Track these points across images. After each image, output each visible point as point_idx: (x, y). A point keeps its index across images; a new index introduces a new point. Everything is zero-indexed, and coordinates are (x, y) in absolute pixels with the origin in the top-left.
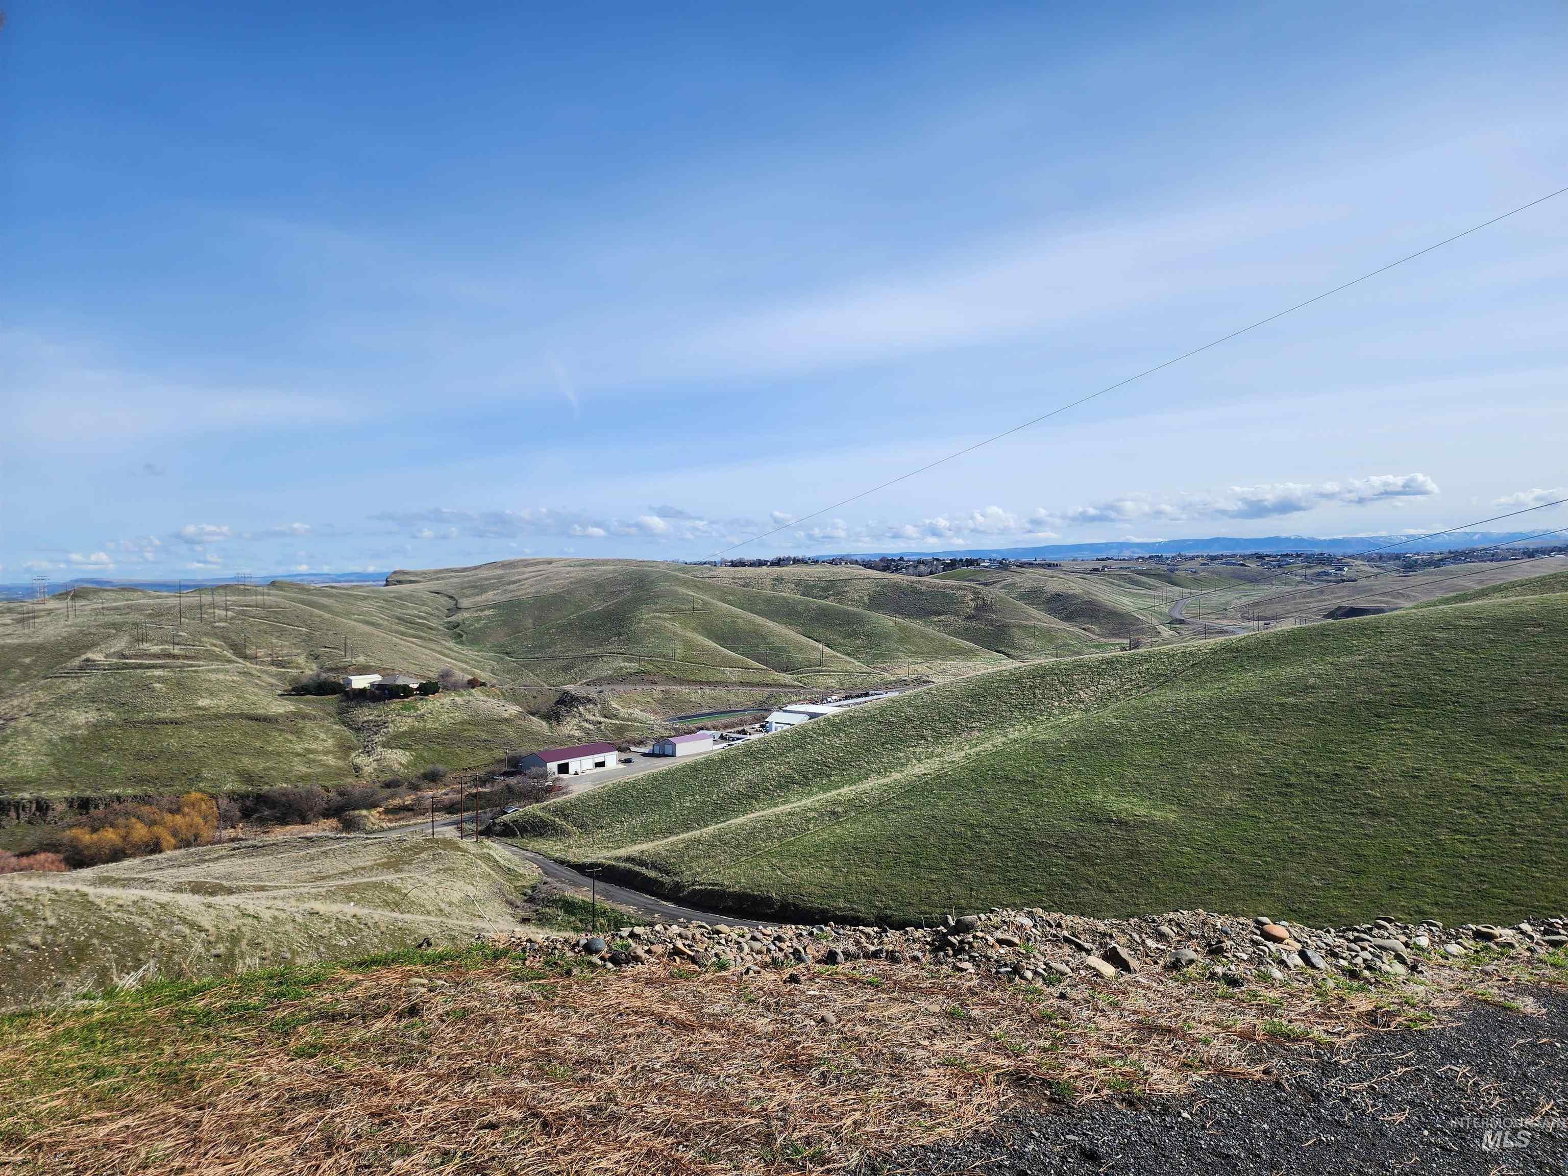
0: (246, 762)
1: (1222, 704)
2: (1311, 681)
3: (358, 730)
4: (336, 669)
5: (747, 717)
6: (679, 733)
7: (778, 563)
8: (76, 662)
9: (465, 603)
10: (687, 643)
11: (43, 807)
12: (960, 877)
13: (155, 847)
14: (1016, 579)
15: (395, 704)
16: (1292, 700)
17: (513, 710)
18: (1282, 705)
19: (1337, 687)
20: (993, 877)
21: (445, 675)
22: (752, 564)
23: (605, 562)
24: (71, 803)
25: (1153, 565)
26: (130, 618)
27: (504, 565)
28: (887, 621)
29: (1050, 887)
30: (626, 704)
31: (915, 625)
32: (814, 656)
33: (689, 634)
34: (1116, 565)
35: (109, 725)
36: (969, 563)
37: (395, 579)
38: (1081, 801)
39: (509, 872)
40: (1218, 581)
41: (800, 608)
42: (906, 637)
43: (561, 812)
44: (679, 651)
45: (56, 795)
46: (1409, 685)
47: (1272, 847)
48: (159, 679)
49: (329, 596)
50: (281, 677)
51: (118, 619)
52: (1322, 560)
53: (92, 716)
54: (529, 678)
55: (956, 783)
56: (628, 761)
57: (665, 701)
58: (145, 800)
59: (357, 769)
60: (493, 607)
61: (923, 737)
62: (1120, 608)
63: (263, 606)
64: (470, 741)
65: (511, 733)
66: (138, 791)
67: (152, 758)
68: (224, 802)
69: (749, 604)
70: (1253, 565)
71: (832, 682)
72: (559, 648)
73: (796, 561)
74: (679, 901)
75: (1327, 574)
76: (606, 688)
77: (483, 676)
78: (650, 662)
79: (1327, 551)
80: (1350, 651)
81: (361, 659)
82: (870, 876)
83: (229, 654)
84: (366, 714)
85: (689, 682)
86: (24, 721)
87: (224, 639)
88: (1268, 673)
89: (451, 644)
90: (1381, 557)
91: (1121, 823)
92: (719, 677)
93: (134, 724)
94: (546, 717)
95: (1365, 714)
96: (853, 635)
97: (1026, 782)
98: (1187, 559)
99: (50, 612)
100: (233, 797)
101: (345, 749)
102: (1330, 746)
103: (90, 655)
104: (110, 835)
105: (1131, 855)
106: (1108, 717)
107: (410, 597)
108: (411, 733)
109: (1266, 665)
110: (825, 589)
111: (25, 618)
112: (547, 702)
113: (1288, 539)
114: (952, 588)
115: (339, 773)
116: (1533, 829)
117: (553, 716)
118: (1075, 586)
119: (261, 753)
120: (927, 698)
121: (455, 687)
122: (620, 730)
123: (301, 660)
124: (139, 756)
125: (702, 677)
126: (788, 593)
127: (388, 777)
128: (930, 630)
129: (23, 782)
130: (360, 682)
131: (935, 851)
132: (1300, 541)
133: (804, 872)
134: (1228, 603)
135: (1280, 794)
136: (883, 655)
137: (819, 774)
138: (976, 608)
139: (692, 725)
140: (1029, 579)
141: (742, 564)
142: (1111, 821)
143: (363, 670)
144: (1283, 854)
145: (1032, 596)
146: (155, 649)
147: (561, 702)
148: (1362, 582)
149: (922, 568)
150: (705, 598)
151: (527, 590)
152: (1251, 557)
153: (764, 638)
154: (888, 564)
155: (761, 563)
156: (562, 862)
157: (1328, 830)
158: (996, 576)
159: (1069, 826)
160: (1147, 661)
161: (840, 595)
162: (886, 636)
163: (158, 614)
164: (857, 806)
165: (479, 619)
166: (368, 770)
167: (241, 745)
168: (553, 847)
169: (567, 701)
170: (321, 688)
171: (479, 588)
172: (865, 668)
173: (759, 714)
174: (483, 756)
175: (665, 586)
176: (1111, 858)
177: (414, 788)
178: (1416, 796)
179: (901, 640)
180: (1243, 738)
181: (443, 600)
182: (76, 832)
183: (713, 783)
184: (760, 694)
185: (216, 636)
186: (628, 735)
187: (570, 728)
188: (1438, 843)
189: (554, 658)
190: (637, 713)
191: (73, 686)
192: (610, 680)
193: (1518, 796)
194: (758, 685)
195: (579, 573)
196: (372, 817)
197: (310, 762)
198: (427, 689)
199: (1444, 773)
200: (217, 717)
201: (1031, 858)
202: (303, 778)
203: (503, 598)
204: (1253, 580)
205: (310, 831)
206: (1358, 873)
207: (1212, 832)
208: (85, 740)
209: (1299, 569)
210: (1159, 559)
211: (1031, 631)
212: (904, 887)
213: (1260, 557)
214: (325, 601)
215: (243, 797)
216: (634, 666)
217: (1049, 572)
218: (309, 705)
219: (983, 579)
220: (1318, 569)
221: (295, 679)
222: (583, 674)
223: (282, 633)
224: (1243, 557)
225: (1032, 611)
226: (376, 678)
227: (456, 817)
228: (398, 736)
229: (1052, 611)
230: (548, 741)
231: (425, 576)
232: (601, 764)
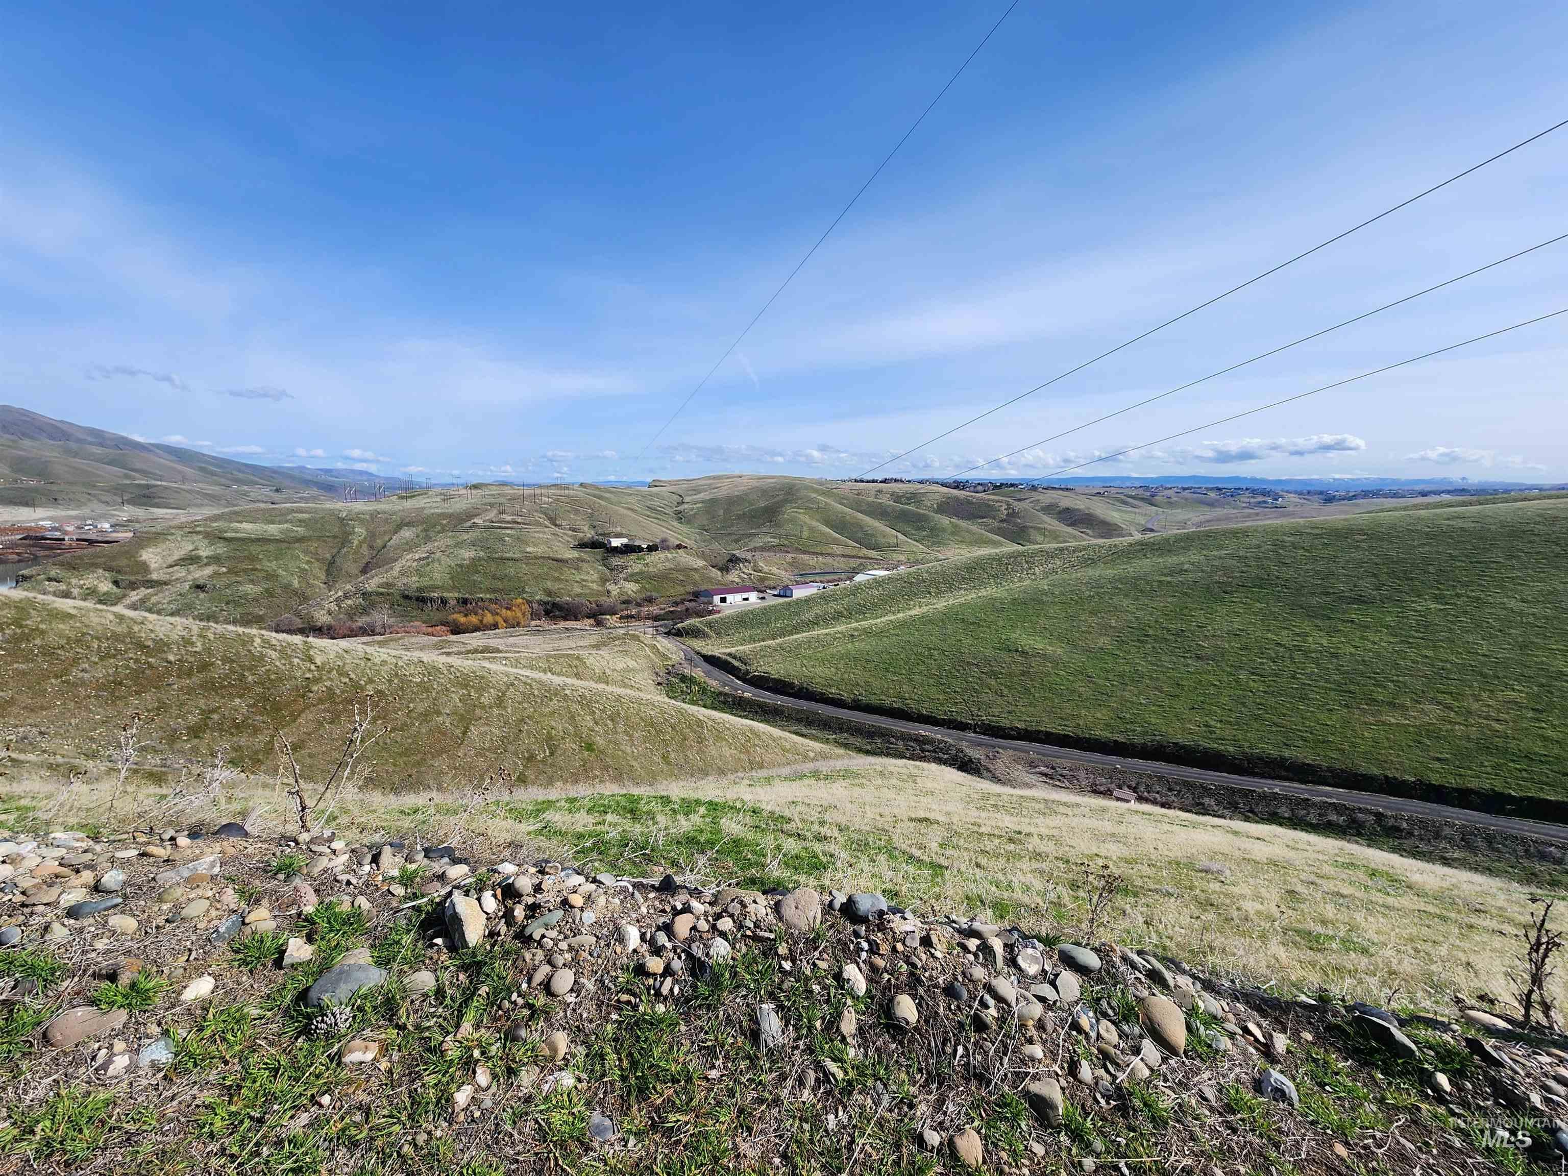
0: (549, 584)
1: (1120, 580)
2: (1186, 567)
3: (612, 570)
4: (603, 535)
5: (843, 576)
6: (798, 583)
7: (885, 481)
8: (469, 524)
9: (687, 499)
10: (812, 529)
11: (444, 601)
12: (911, 680)
13: (495, 626)
14: (1040, 497)
15: (633, 556)
16: (1169, 579)
17: (701, 563)
18: (1160, 581)
19: (1203, 571)
20: (931, 681)
21: (664, 541)
22: (868, 482)
23: (773, 477)
24: (458, 600)
25: (1141, 491)
26: (497, 501)
27: (714, 478)
28: (945, 521)
29: (965, 690)
30: (767, 563)
31: (963, 524)
32: (892, 541)
33: (814, 523)
34: (1113, 491)
35: (480, 559)
36: (1012, 485)
37: (654, 484)
38: (1004, 637)
39: (664, 657)
40: (1187, 504)
41: (889, 510)
42: (956, 530)
43: (710, 625)
44: (806, 534)
45: (451, 595)
46: (1254, 572)
47: (1121, 675)
48: (508, 535)
49: (611, 492)
50: (575, 537)
51: (492, 500)
52: (1264, 493)
53: (472, 554)
54: (715, 546)
55: (931, 622)
56: (763, 598)
57: (793, 564)
58: (495, 601)
59: (609, 592)
60: (702, 502)
61: (929, 593)
62: (1108, 519)
63: (568, 496)
64: (673, 580)
65: (697, 577)
66: (492, 596)
67: (501, 579)
68: (535, 606)
69: (857, 506)
70: (1212, 495)
71: (902, 558)
72: (735, 528)
73: (896, 481)
74: (744, 680)
75: (1265, 502)
76: (758, 554)
77: (687, 542)
78: (787, 539)
79: (1268, 487)
80: (1221, 547)
81: (619, 529)
82: (857, 675)
83: (547, 523)
84: (616, 561)
85: (809, 553)
86: (438, 554)
87: (545, 514)
88: (1161, 560)
89: (675, 523)
90: (1309, 493)
91: (1024, 653)
92: (829, 551)
93: (493, 559)
94: (721, 569)
95: (1217, 590)
96: (922, 528)
97: (974, 623)
98: (1166, 489)
99: (460, 496)
100: (540, 603)
101: (604, 580)
102: (1186, 611)
103: (476, 520)
104: (474, 619)
105: (1023, 673)
106: (1044, 585)
107: (657, 495)
108: (641, 573)
109: (1161, 556)
110: (909, 499)
111: (446, 498)
112: (721, 562)
113: (1245, 478)
114: (993, 501)
115: (599, 594)
116: (1309, 676)
117: (725, 569)
118: (1079, 504)
119: (557, 579)
120: (939, 569)
121: (668, 548)
122: (762, 580)
123: (586, 528)
124: (494, 577)
125: (818, 550)
126: (885, 500)
127: (626, 598)
128: (974, 528)
129: (434, 588)
130: (616, 542)
131: (902, 663)
132: (1254, 480)
133: (818, 670)
134: (1189, 520)
135: (1139, 641)
136: (939, 543)
137: (860, 612)
138: (1008, 515)
139: (808, 580)
140: (1048, 498)
141: (862, 481)
142: (1017, 651)
143: (618, 536)
144: (1127, 680)
145: (1049, 509)
146: (509, 518)
147: (730, 560)
148: (1291, 509)
149: (980, 488)
150: (828, 501)
151: (722, 493)
152: (1212, 489)
153: (861, 528)
154: (958, 485)
155: (873, 481)
156: (698, 653)
157: (1162, 666)
158: (1027, 495)
159: (989, 652)
160: (1085, 549)
161: (919, 503)
162: (944, 530)
163: (513, 499)
164: (867, 632)
165: (692, 509)
166: (614, 593)
167: (547, 574)
168: (698, 644)
169: (734, 560)
170: (594, 545)
171: (697, 491)
172: (926, 550)
173: (850, 575)
174: (681, 590)
175: (803, 493)
176: (1010, 675)
177: (639, 605)
178: (1233, 648)
179: (953, 533)
180: (1125, 603)
181: (675, 497)
182: (455, 616)
183: (798, 614)
184: (854, 563)
185: (542, 512)
186: (767, 583)
187: (733, 577)
188: (1237, 681)
189: (730, 534)
190: (774, 570)
191: (465, 536)
192: (762, 549)
193: (1306, 653)
194: (853, 557)
195: (755, 483)
196: (611, 620)
197: (583, 587)
198: (652, 548)
199: (1259, 634)
200: (536, 558)
201: (958, 671)
202: (577, 595)
203: (708, 498)
204: (1211, 504)
205: (578, 625)
206: (1174, 696)
207: (1083, 663)
208: (468, 567)
209: (1245, 498)
210: (1146, 488)
211: (1041, 531)
212: (876, 684)
213: (1219, 489)
214: (607, 495)
215: (546, 603)
216: (776, 541)
217: (1066, 493)
218: (586, 554)
219: (1018, 496)
220: (1260, 499)
221: (581, 539)
222: (746, 545)
223: (577, 512)
224: (1207, 489)
225: (1046, 518)
226: (625, 541)
227: (656, 623)
228: (632, 575)
229: (1061, 520)
230: (718, 583)
231: (670, 483)
232: (747, 599)
